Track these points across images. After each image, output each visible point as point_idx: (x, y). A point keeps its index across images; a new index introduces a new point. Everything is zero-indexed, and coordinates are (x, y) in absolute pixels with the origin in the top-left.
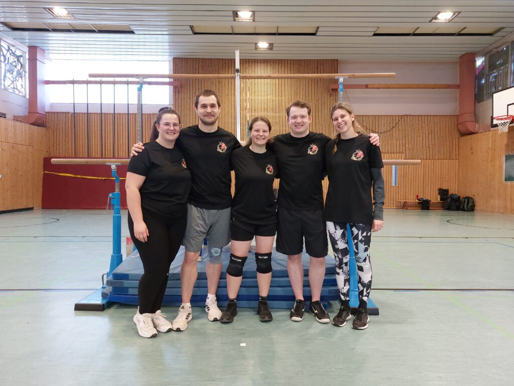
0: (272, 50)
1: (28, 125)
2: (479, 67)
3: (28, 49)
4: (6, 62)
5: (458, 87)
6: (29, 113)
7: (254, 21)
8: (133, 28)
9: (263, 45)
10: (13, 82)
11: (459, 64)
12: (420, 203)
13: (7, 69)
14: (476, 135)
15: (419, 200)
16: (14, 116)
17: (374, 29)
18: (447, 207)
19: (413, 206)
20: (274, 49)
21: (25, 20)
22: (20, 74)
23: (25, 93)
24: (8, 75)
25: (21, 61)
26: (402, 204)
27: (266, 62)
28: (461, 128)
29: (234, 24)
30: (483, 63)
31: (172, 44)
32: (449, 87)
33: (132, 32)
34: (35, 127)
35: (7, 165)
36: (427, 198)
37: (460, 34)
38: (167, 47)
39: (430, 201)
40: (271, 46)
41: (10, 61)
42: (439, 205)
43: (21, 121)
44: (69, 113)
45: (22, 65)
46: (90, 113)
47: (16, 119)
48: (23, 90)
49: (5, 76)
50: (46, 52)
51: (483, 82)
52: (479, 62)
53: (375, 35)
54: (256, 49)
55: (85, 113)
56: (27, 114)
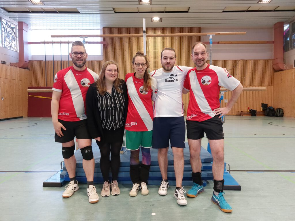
0: (161, 22)
1: (18, 68)
2: (286, 30)
3: (18, 23)
4: (5, 31)
5: (273, 42)
6: (19, 61)
7: (151, 4)
8: (79, 10)
9: (156, 19)
10: (10, 43)
11: (273, 29)
12: (250, 112)
13: (6, 35)
14: (284, 71)
15: (250, 110)
16: (11, 63)
17: (223, 8)
18: (267, 115)
19: (246, 114)
20: (163, 21)
21: (16, 6)
22: (13, 38)
23: (17, 50)
24: (7, 39)
25: (14, 31)
26: (240, 113)
27: (158, 29)
28: (275, 67)
29: (139, 6)
30: (288, 28)
31: (102, 19)
32: (267, 42)
33: (78, 12)
34: (23, 70)
35: (7, 92)
36: (254, 109)
37: (275, 11)
38: (99, 21)
39: (257, 111)
40: (161, 19)
41: (8, 31)
42: (262, 113)
43: (14, 66)
44: (42, 61)
45: (14, 33)
46: (55, 61)
47: (12, 64)
48: (16, 48)
49: (5, 40)
50: (29, 25)
51: (288, 39)
52: (286, 27)
53: (224, 12)
54: (152, 22)
55: (51, 61)
56: (18, 62)
